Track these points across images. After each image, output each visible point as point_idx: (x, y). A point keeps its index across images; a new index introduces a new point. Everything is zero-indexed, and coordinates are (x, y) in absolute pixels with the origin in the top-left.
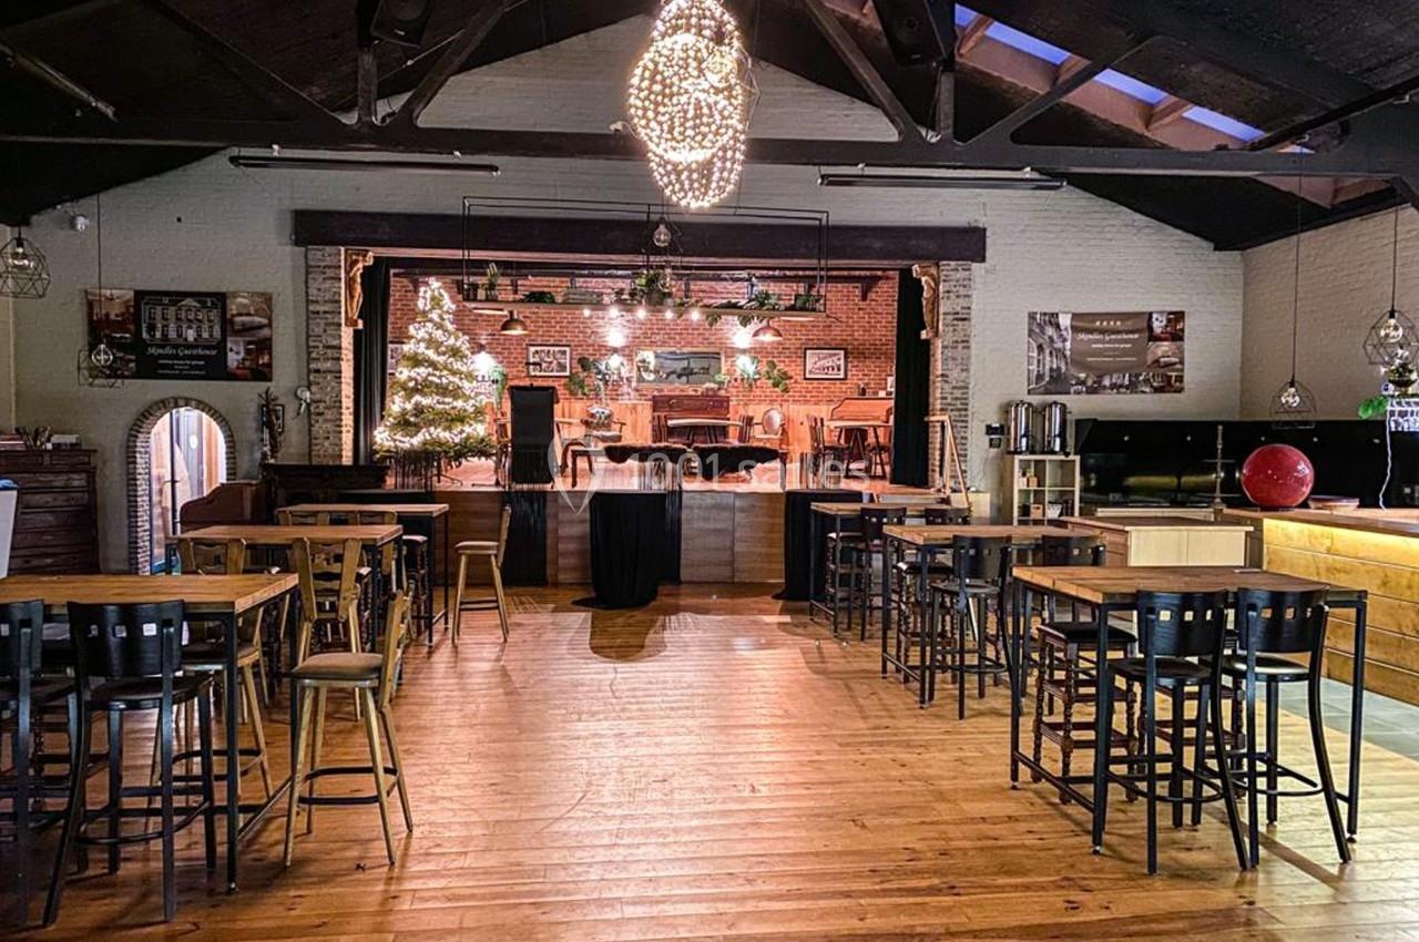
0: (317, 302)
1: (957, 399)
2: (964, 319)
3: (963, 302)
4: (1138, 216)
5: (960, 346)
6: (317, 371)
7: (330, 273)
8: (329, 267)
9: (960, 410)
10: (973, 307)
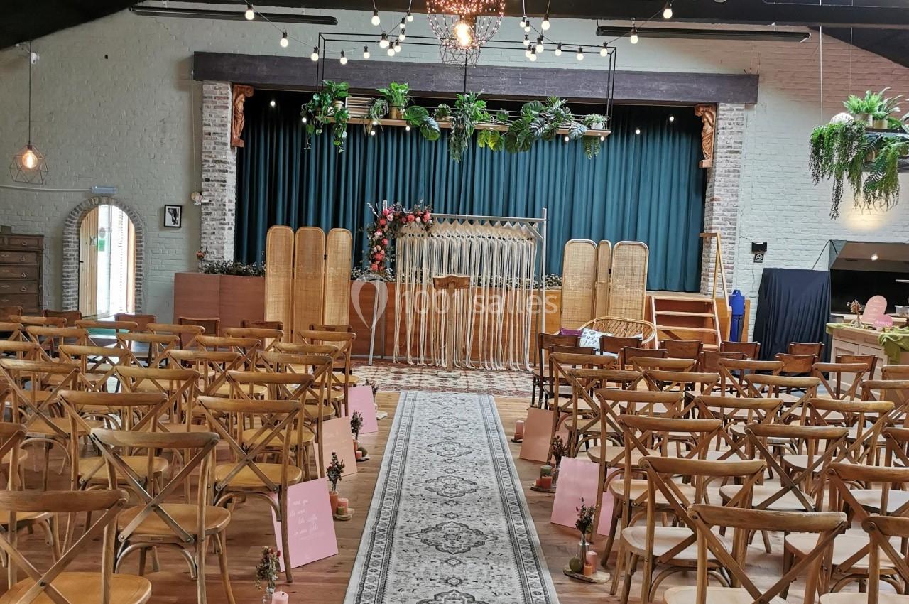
0: (209, 125)
1: (726, 219)
2: (737, 152)
3: (737, 138)
4: (896, 66)
5: (732, 174)
6: (208, 180)
7: (219, 103)
8: (219, 98)
9: (729, 229)
10: (745, 142)
